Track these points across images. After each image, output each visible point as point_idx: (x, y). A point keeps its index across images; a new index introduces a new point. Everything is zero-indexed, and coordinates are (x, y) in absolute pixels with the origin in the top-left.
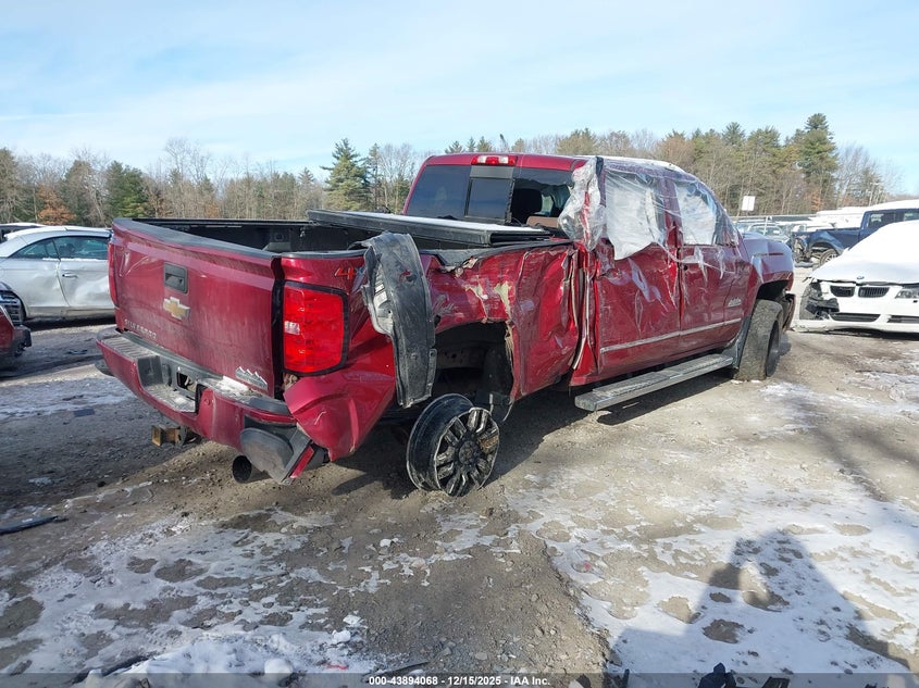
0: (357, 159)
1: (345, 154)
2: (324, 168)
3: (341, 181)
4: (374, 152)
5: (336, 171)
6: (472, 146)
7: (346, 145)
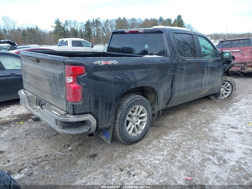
0: (62, 24)
1: (58, 23)
2: (52, 27)
3: (58, 30)
4: (66, 22)
5: (56, 27)
6: (93, 21)
7: (58, 20)
